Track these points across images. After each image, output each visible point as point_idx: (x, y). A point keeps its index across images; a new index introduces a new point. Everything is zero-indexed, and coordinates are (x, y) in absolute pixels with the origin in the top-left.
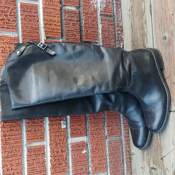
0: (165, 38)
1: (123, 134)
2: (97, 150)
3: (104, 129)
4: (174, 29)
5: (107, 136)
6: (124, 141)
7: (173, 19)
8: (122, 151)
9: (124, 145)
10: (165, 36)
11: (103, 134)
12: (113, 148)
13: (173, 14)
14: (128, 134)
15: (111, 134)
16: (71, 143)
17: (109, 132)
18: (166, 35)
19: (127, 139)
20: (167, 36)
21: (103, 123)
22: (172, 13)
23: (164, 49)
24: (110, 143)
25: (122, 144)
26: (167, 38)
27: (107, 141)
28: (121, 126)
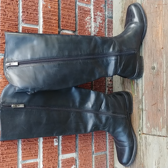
0: (154, 68)
1: (108, 150)
2: (84, 165)
3: (92, 145)
4: (163, 62)
5: (94, 152)
6: (108, 156)
7: (162, 52)
8: (107, 166)
9: (108, 160)
10: (154, 67)
11: (91, 150)
12: (99, 163)
13: (163, 48)
14: (112, 149)
15: (98, 149)
16: (62, 160)
17: (96, 148)
18: (155, 65)
19: (111, 154)
20: (156, 67)
21: (91, 140)
22: (162, 46)
23: (152, 78)
24: (96, 158)
25: (107, 159)
26: (156, 69)
27: (94, 156)
28: (106, 142)
